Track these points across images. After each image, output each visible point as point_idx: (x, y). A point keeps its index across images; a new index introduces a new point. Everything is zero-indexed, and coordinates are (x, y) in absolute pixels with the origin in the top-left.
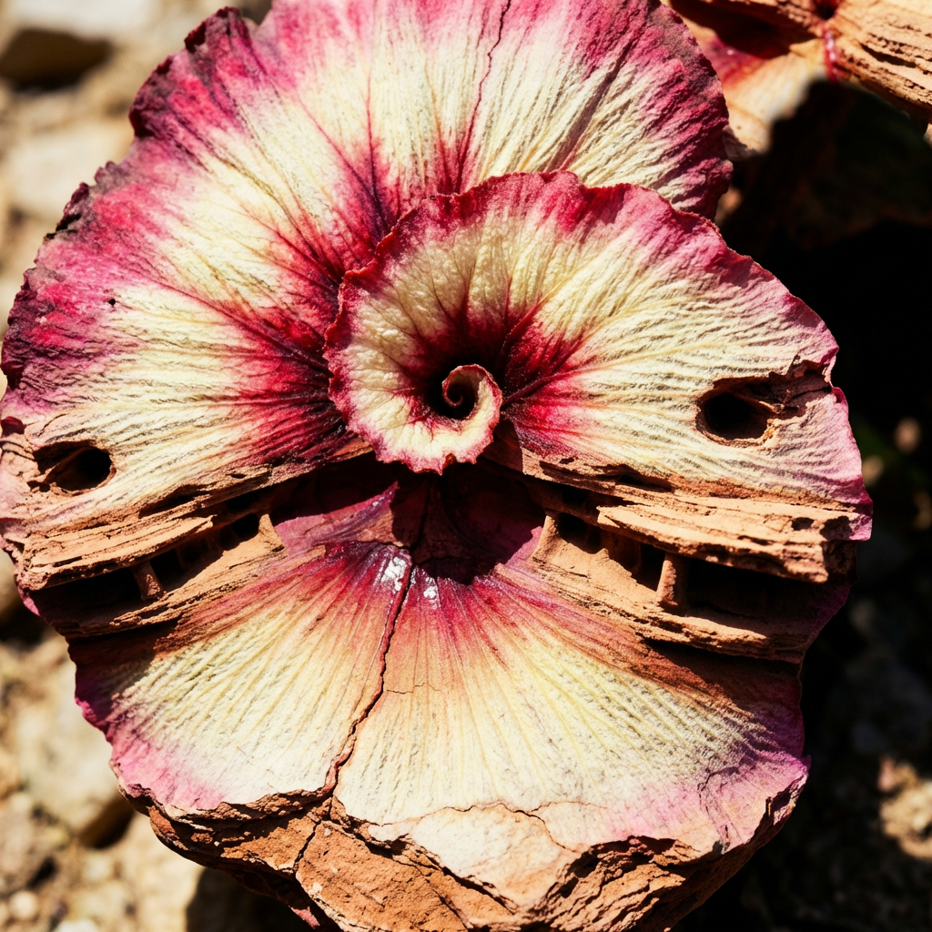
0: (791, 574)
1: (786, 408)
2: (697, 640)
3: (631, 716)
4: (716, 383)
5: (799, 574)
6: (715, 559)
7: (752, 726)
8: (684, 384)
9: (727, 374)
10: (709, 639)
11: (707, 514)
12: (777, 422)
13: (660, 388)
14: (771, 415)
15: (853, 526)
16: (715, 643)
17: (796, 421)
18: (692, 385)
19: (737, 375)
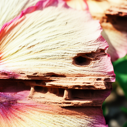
0: (97, 88)
1: (95, 59)
2: (75, 105)
3: (61, 123)
4: (78, 54)
5: (99, 88)
6: (77, 88)
7: (92, 120)
8: (69, 55)
9: (80, 52)
10: (78, 104)
11: (75, 80)
12: (93, 61)
13: (63, 56)
14: (92, 60)
15: (111, 80)
16: (80, 105)
17: (98, 61)
18: (71, 55)
19: (83, 52)
